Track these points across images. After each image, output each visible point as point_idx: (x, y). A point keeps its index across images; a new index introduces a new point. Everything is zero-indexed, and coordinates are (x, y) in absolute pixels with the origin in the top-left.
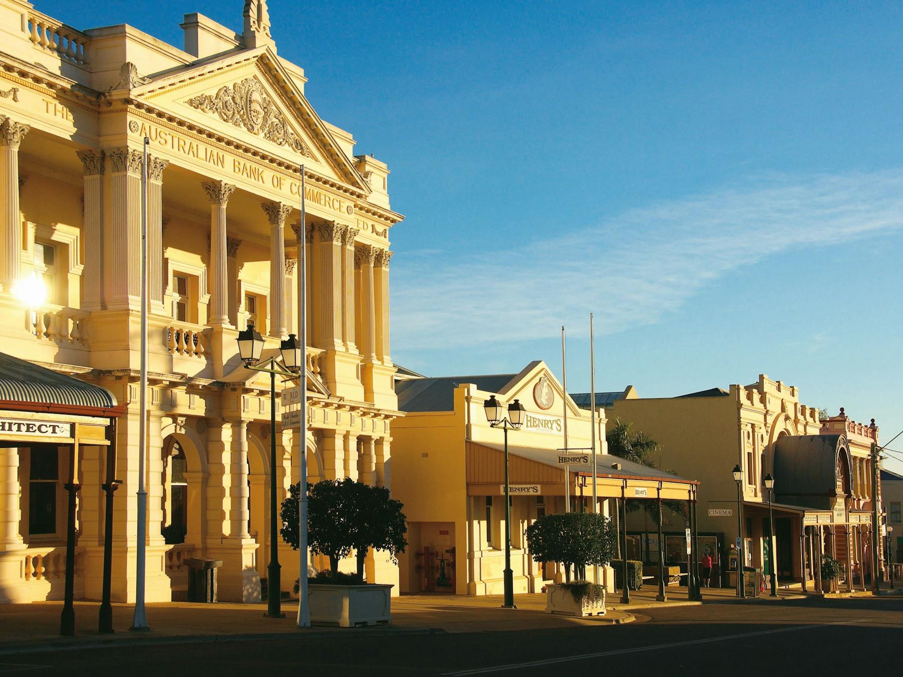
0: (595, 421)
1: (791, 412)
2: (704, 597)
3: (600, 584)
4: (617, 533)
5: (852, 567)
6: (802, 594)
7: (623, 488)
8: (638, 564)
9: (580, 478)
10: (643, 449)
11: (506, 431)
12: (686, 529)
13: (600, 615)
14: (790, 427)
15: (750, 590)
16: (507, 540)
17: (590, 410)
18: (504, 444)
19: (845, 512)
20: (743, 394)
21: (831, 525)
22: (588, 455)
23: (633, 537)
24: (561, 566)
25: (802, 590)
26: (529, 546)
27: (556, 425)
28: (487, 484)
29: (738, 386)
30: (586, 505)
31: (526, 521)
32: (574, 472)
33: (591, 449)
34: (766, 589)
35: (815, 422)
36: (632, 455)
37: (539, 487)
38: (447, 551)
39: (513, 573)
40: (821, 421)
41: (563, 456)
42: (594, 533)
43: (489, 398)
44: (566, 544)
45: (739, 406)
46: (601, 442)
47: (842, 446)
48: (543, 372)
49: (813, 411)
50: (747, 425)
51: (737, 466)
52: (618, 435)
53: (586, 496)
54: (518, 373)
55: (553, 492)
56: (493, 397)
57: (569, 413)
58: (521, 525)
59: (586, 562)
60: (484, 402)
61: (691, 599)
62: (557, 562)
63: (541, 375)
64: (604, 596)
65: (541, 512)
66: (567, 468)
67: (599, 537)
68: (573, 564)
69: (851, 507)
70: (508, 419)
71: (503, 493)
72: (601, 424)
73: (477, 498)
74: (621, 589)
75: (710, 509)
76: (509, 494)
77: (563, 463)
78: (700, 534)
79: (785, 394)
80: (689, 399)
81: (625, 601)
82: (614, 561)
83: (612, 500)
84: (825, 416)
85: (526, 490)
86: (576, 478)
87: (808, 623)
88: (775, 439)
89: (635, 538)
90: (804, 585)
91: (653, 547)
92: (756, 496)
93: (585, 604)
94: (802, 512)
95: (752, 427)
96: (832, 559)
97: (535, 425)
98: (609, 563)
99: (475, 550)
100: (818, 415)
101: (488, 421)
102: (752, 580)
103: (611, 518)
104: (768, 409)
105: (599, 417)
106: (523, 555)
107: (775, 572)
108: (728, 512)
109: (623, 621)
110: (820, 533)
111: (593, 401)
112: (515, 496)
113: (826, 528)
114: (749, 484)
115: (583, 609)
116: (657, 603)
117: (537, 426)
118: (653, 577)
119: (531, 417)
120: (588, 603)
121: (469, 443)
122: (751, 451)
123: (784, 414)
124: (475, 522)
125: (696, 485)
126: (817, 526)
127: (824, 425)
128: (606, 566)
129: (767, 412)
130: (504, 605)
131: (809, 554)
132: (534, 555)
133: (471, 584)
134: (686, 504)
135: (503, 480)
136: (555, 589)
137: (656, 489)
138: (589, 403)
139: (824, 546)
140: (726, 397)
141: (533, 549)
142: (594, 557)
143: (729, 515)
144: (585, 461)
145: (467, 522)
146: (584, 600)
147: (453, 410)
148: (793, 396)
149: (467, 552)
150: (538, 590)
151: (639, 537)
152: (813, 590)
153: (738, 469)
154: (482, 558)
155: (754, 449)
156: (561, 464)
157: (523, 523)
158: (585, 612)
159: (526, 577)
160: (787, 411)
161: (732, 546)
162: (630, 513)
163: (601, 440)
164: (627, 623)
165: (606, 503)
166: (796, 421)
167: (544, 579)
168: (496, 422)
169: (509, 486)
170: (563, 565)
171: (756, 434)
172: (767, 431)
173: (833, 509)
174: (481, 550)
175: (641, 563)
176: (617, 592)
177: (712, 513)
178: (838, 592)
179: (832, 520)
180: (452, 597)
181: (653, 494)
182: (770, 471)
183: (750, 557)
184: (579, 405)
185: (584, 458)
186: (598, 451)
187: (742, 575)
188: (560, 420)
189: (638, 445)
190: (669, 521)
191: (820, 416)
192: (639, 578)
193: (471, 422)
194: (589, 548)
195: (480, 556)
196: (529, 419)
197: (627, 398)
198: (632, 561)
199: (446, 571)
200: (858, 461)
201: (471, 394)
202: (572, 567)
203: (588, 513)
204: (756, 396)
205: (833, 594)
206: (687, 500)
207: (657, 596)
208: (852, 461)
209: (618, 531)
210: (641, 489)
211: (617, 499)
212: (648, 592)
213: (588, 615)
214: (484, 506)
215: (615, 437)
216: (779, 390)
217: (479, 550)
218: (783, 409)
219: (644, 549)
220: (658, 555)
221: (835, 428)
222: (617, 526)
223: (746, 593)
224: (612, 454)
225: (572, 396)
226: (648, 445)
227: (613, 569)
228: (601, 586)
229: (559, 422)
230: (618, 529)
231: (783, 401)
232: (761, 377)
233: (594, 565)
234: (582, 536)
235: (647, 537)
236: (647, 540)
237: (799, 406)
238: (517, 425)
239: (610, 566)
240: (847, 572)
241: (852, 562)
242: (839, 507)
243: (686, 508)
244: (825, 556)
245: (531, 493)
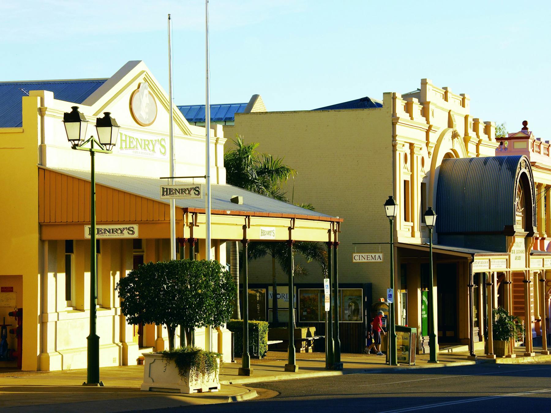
0: (210, 141)
1: (459, 127)
2: (345, 366)
3: (213, 351)
4: (236, 285)
5: (533, 325)
6: (469, 359)
7: (244, 227)
8: (263, 325)
9: (190, 215)
10: (272, 177)
11: (92, 154)
12: (325, 280)
13: (212, 390)
14: (458, 146)
15: (403, 356)
16: (93, 298)
17: (204, 127)
18: (90, 172)
19: (524, 254)
20: (400, 104)
21: (507, 272)
22: (201, 185)
23: (257, 291)
24: (163, 329)
25: (469, 354)
26: (122, 304)
27: (160, 146)
28: (67, 224)
29: (394, 94)
30: (197, 251)
31: (118, 273)
32: (182, 208)
33: (205, 177)
34: (424, 353)
35: (490, 139)
36: (257, 186)
37: (136, 227)
38: (11, 314)
39: (100, 340)
40: (497, 139)
41: (168, 187)
42: (207, 286)
43: (70, 111)
44: (169, 300)
45: (395, 121)
46: (217, 168)
47: (523, 170)
48: (143, 76)
49: (488, 126)
50: (403, 145)
51: (391, 197)
52: (240, 159)
53: (198, 239)
54: (110, 77)
55: (155, 233)
56: (75, 109)
57: (177, 130)
58: (112, 277)
59: (196, 324)
60: (63, 116)
61: (329, 368)
62: (157, 324)
63: (140, 80)
64: (219, 366)
65: (138, 260)
66: (174, 202)
67: (214, 291)
68: (179, 326)
69: (532, 248)
70: (96, 138)
71: (88, 236)
72: (218, 145)
73: (53, 244)
74: (241, 357)
75: (355, 253)
76: (97, 237)
77: (168, 197)
78: (341, 286)
79: (454, 104)
80: (332, 112)
81: (245, 372)
82: (232, 322)
83: (231, 243)
84: (504, 133)
85: (119, 232)
86: (185, 216)
87: (476, 395)
88: (439, 163)
89: (260, 293)
90: (471, 349)
91: (283, 303)
92: (413, 236)
93: (194, 377)
94: (470, 256)
95: (410, 148)
96: (507, 315)
97: (132, 146)
98: (225, 325)
99: (48, 312)
100: (495, 131)
101: (69, 140)
102: (407, 342)
103: (229, 267)
104: (431, 124)
105: (215, 135)
106: (114, 317)
107: (436, 332)
108: (377, 257)
109: (242, 398)
110: (493, 281)
111: (208, 116)
112: (105, 241)
113: (501, 275)
114: (405, 220)
115: (190, 384)
116: (286, 375)
117: (134, 147)
118: (282, 341)
119: (126, 136)
120: (197, 375)
121: (43, 171)
122: (408, 179)
123: (451, 130)
124: (50, 275)
125: (338, 223)
126: (489, 273)
127: (502, 144)
128: (221, 328)
129: (430, 127)
130: (86, 382)
131: (478, 308)
132: (129, 316)
133: (42, 357)
134: (325, 247)
135: (89, 218)
136: (155, 360)
137: (287, 228)
138: (203, 117)
139: (498, 298)
140: (378, 110)
141: (126, 309)
142: (206, 317)
143: (379, 260)
144: (197, 193)
145: (39, 276)
146: (192, 372)
147: (22, 126)
148: (463, 106)
149: (39, 314)
150: (132, 361)
151: (264, 291)
152: (483, 354)
153: (391, 202)
154: (58, 322)
155: (412, 176)
156: (166, 197)
157: (114, 275)
158: (193, 387)
159: (117, 345)
160: (455, 127)
161: (382, 300)
162: (253, 259)
163: (218, 166)
164: (247, 401)
165: (223, 248)
166: (466, 140)
167: (141, 346)
168: (80, 143)
169: (96, 227)
170: (165, 328)
171: (415, 156)
172: (429, 153)
173: (510, 252)
174: (58, 311)
175: (267, 323)
176: (235, 362)
177: (358, 258)
178: (514, 356)
179: (508, 264)
180: (16, 374)
181: (283, 236)
182: (431, 203)
183: (405, 314)
184: (190, 120)
185: (195, 189)
186: (213, 181)
187: (393, 337)
188: (164, 140)
189: (265, 172)
190: (303, 270)
191: (497, 132)
192: (263, 343)
193: (46, 142)
194: (200, 305)
195: (56, 320)
196: (124, 138)
197: (252, 111)
198: (254, 322)
199: (8, 340)
200: (543, 190)
201: (46, 105)
202: (178, 330)
203: (199, 260)
204: (417, 107)
205: (508, 359)
206: (327, 243)
207: (286, 365)
208: (536, 189)
209: (238, 283)
210: (267, 229)
211: (237, 242)
212: (274, 360)
213: (196, 391)
214: (63, 254)
215: (236, 162)
216: (446, 99)
217: (55, 311)
218: (450, 124)
219: (271, 305)
220: (288, 313)
221: (515, 147)
222: (236, 277)
223: (398, 359)
224: (231, 184)
225: (181, 108)
226: (279, 171)
227: (230, 333)
228: (215, 354)
229: (163, 143)
230: (238, 281)
231: (451, 113)
232: (424, 82)
233: (207, 327)
234: (191, 291)
235: (275, 290)
236: (275, 294)
237: (470, 120)
238: (108, 146)
239: (227, 328)
240: (526, 330)
241: (533, 318)
242: (518, 249)
243: (325, 252)
244: (499, 311)
245: (126, 235)
